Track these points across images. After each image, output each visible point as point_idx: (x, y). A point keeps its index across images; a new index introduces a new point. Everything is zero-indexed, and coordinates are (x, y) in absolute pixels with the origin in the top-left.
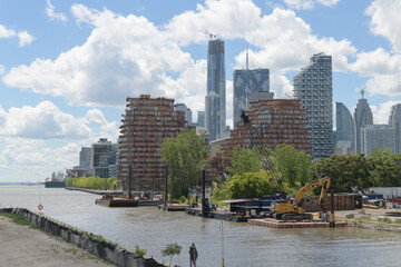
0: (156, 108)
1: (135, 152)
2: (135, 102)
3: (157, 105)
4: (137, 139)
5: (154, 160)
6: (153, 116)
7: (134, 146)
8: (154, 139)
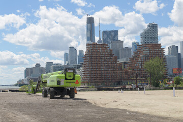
0: (101, 49)
1: (92, 68)
2: (91, 46)
3: (101, 47)
4: (93, 62)
5: (100, 72)
6: (99, 52)
7: (92, 66)
8: (100, 62)
